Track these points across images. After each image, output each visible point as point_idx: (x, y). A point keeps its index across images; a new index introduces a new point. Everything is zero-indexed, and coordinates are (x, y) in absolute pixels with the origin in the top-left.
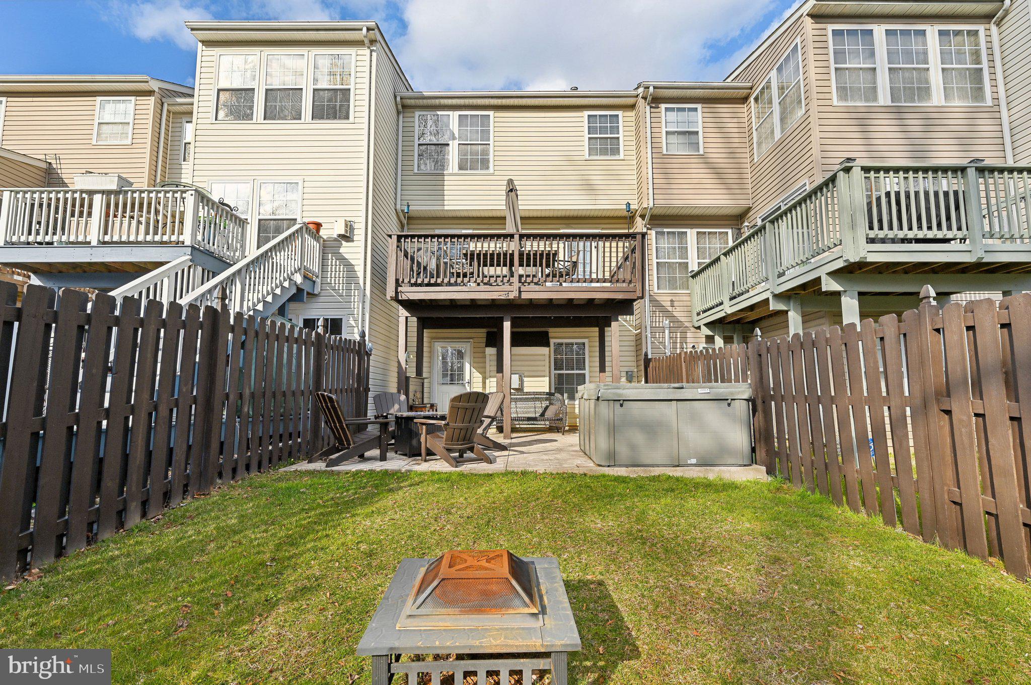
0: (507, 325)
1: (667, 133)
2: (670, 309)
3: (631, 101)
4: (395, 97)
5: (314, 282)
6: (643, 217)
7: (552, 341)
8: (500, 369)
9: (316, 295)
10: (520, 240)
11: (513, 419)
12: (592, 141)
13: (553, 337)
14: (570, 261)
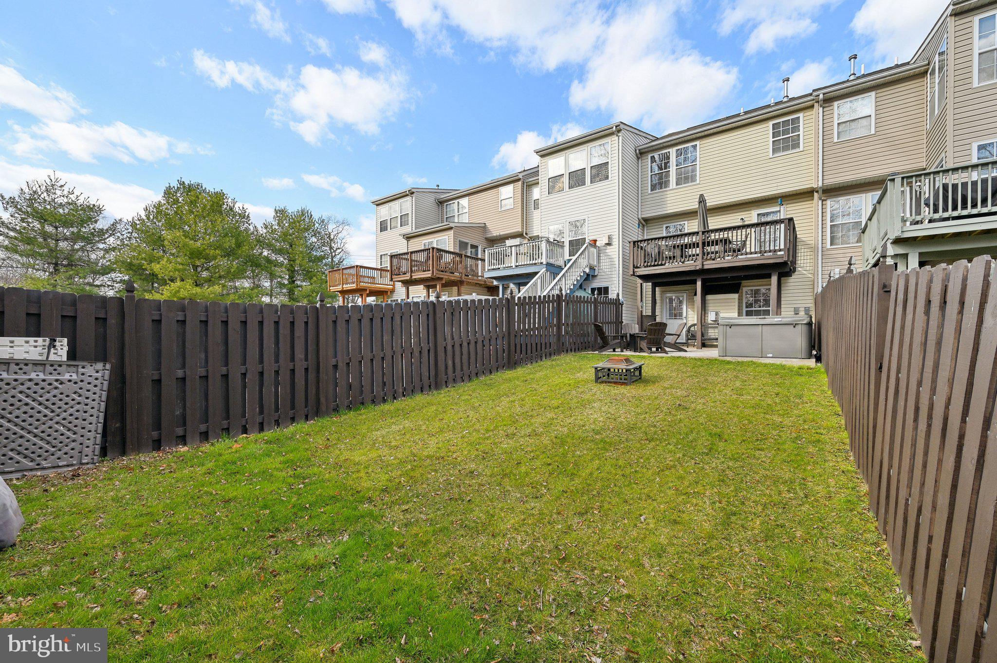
0: (699, 284)
1: (839, 124)
2: (842, 259)
3: (810, 104)
4: (636, 150)
5: (595, 270)
6: (817, 192)
7: (744, 289)
9: (595, 276)
10: (703, 234)
12: (776, 143)
13: (745, 286)
14: (741, 241)
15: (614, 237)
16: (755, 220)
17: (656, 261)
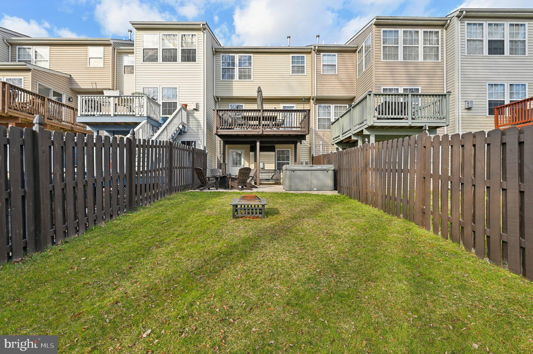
0: (258, 144)
1: (323, 65)
2: (323, 137)
3: (310, 50)
4: (212, 48)
5: (185, 127)
6: (313, 99)
7: (276, 150)
8: (255, 161)
9: (186, 132)
10: (263, 112)
11: (260, 180)
12: (293, 67)
13: (277, 148)
14: (282, 120)
15: (200, 105)
16: (282, 108)
17: (230, 126)
